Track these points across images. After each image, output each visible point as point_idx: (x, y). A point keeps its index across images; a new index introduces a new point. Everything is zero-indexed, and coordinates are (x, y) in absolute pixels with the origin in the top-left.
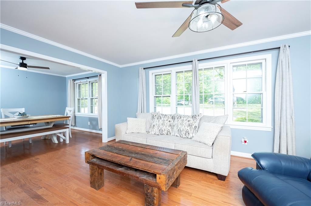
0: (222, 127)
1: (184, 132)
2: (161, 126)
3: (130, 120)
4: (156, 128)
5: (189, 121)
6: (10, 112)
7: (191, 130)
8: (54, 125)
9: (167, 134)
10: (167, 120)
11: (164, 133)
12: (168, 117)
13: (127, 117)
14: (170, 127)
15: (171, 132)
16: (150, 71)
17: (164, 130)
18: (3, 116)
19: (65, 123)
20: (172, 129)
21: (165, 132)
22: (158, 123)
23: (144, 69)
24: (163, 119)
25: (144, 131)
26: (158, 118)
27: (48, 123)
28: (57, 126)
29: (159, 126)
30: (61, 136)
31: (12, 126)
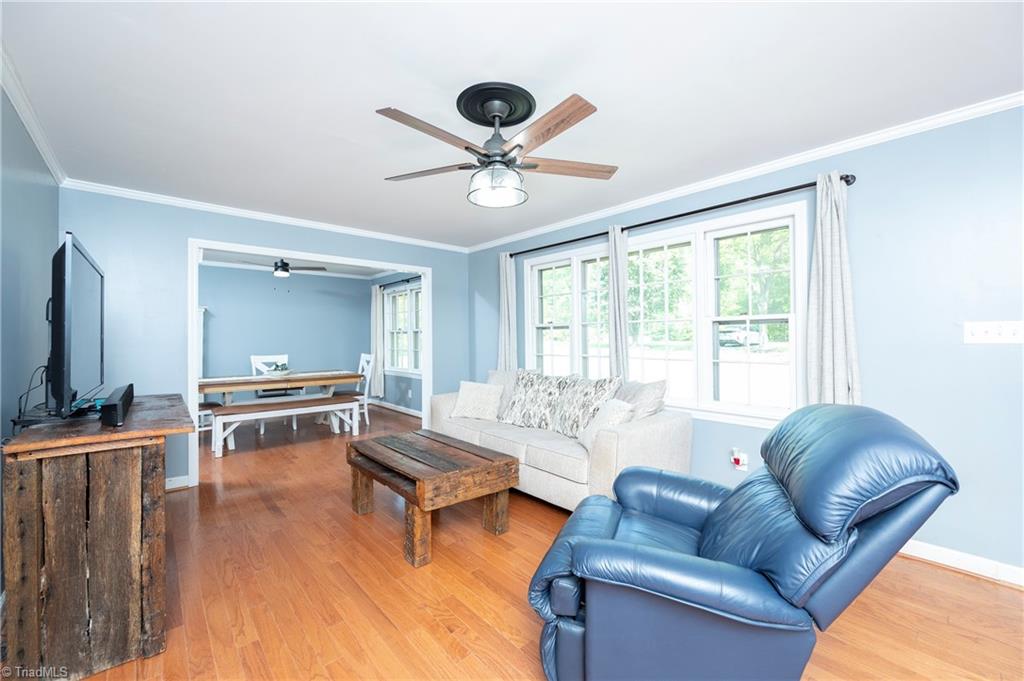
0: (632, 411)
1: (571, 422)
2: (528, 406)
3: (465, 385)
4: (517, 409)
5: (586, 394)
6: (264, 363)
7: (583, 419)
8: (335, 394)
9: (540, 427)
10: (545, 390)
11: (532, 422)
12: (550, 383)
13: (461, 379)
14: (548, 410)
15: (549, 420)
16: (525, 261)
17: (535, 415)
18: (254, 372)
19: (358, 390)
20: (553, 413)
21: (535, 421)
22: (523, 398)
23: (511, 256)
24: (536, 387)
25: (490, 414)
26: (525, 386)
27: (325, 387)
28: (341, 396)
29: (523, 405)
30: (346, 418)
31: (264, 391)
